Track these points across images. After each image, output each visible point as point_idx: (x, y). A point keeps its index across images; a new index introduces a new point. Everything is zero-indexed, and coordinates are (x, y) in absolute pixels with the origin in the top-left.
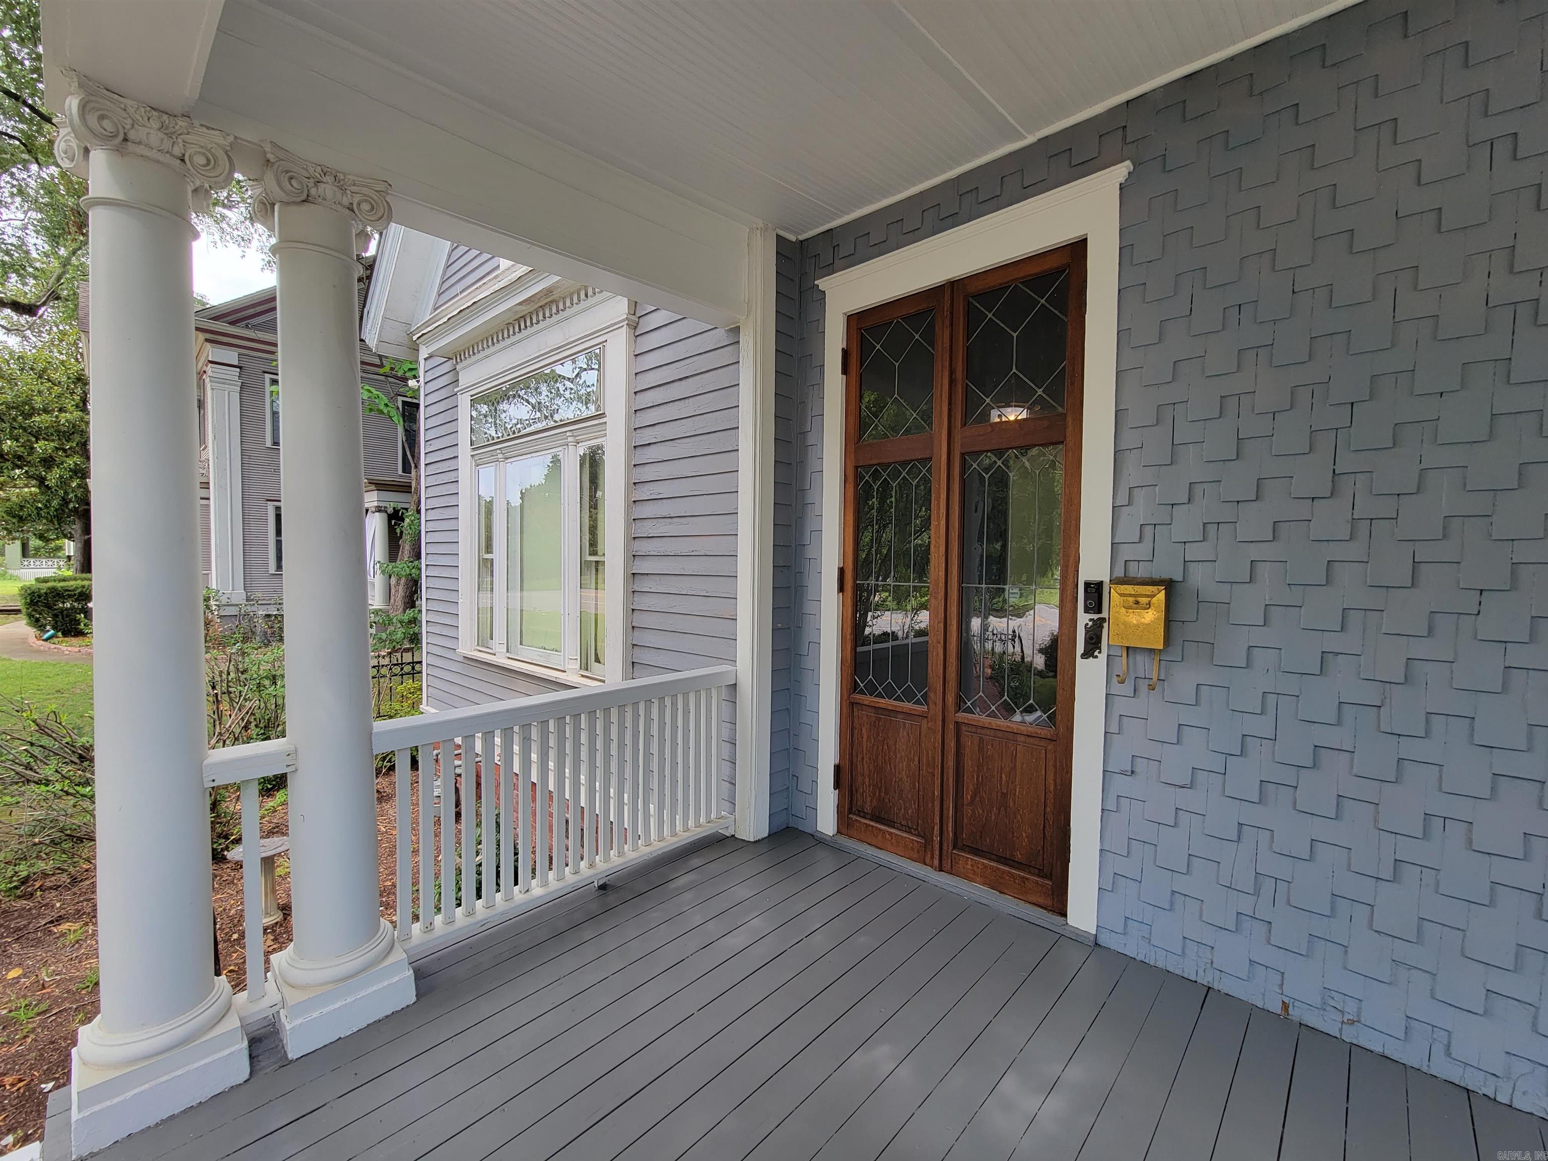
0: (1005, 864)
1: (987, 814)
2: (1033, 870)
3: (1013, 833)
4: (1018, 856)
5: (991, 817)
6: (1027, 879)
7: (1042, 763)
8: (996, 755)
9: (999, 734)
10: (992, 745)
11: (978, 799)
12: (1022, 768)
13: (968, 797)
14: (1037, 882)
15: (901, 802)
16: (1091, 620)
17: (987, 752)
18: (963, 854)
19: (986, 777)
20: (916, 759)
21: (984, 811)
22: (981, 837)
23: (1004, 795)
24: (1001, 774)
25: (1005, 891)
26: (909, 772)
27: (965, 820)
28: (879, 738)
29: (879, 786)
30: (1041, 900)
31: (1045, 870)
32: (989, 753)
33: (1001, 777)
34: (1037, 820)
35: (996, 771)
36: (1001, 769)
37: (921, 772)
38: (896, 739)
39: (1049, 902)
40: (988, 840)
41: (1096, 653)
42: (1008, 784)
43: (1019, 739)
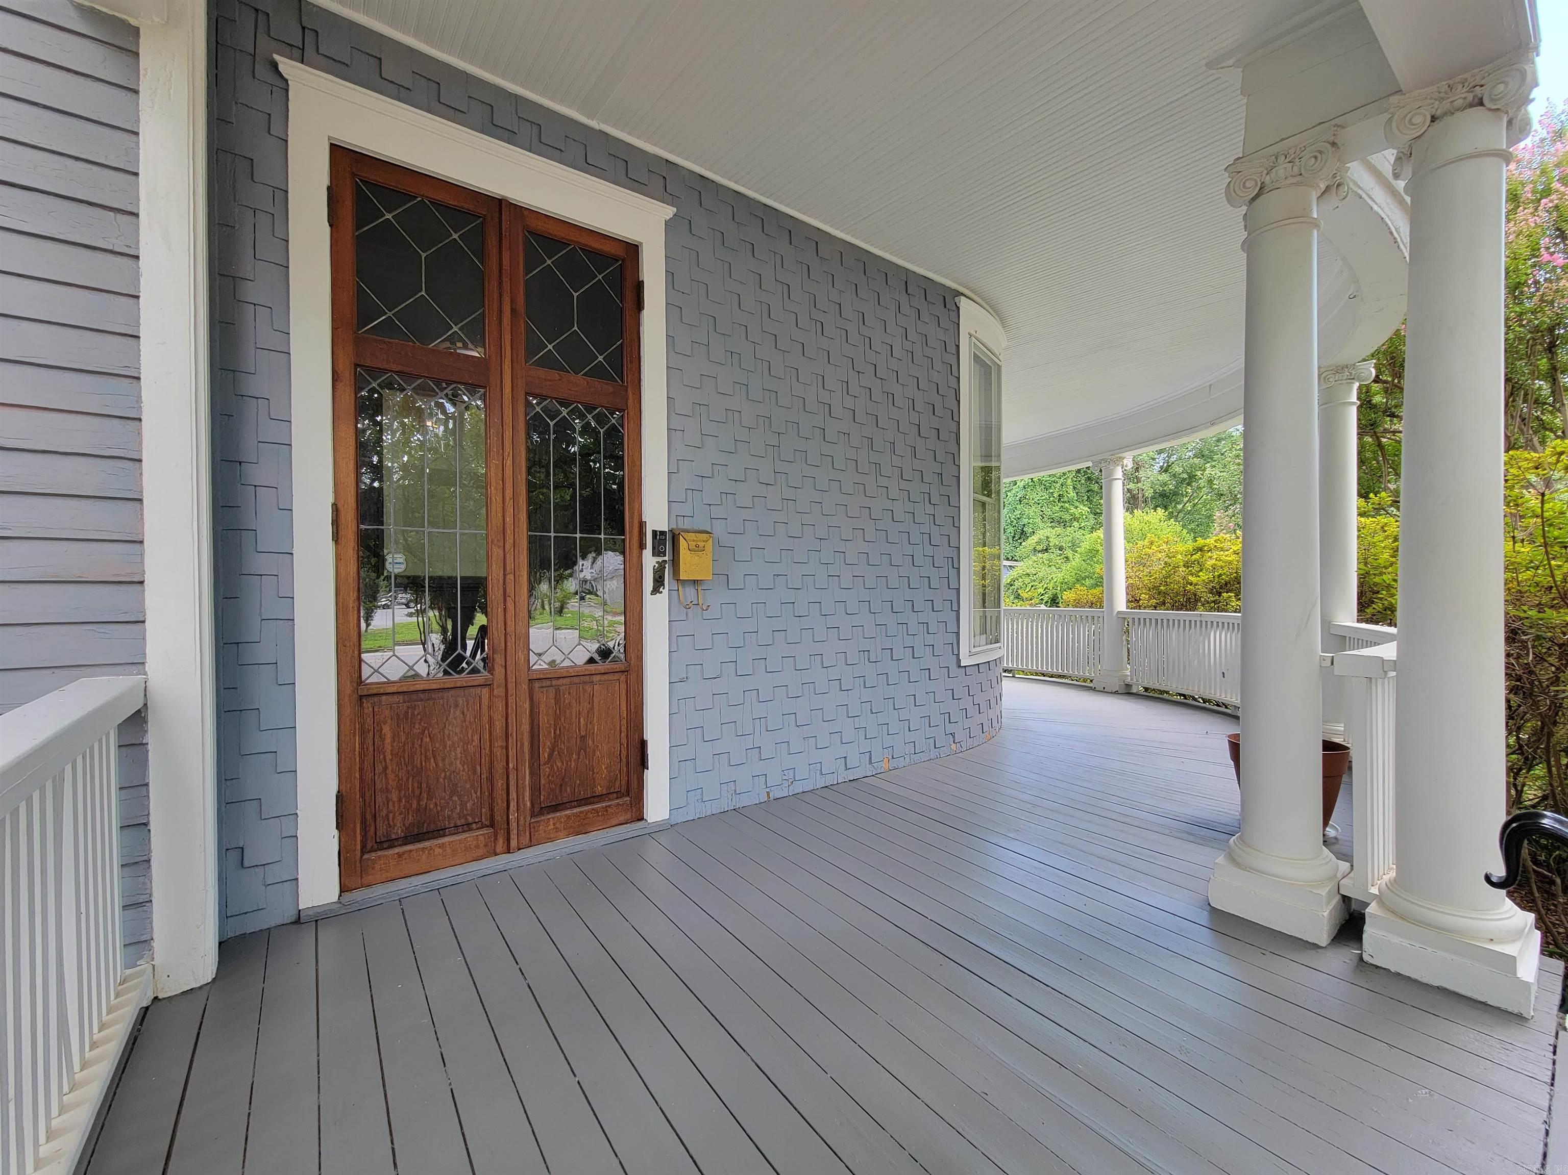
0: (586, 804)
1: (567, 764)
2: (611, 796)
3: (593, 770)
4: (599, 790)
5: (571, 765)
6: (609, 806)
7: (617, 695)
8: (574, 701)
9: (576, 680)
10: (569, 693)
11: (556, 753)
12: (599, 706)
13: (545, 755)
14: (618, 804)
15: (455, 798)
16: (658, 562)
17: (564, 702)
18: (543, 818)
19: (565, 727)
20: (476, 738)
21: (563, 763)
22: (561, 791)
23: (583, 738)
24: (579, 719)
25: (589, 830)
26: (466, 757)
27: (543, 782)
28: (415, 731)
29: (417, 792)
30: (622, 819)
31: (622, 791)
32: (567, 701)
33: (579, 722)
34: (614, 748)
35: (574, 719)
36: (579, 714)
37: (483, 751)
38: (445, 724)
39: (628, 816)
40: (568, 790)
41: (661, 590)
42: (587, 725)
43: (594, 680)
